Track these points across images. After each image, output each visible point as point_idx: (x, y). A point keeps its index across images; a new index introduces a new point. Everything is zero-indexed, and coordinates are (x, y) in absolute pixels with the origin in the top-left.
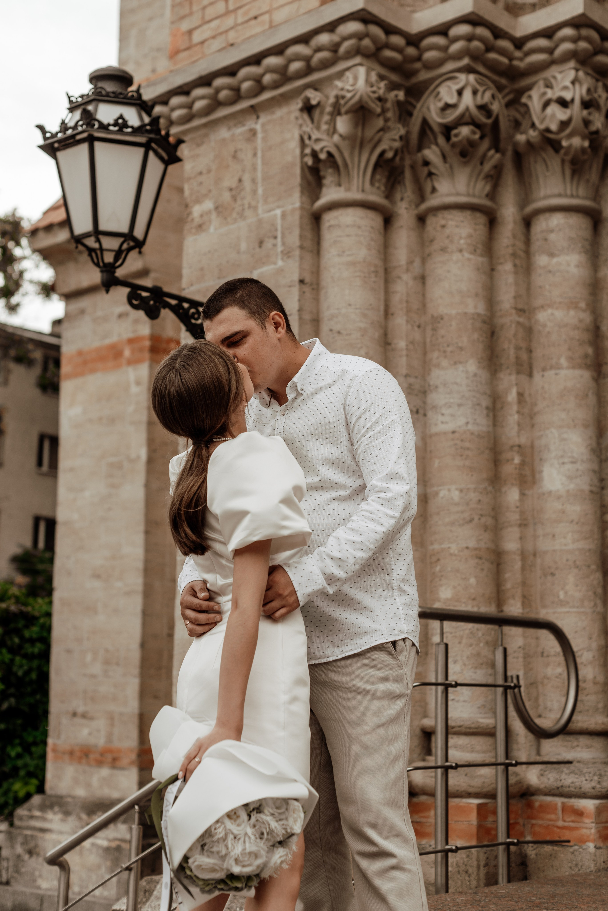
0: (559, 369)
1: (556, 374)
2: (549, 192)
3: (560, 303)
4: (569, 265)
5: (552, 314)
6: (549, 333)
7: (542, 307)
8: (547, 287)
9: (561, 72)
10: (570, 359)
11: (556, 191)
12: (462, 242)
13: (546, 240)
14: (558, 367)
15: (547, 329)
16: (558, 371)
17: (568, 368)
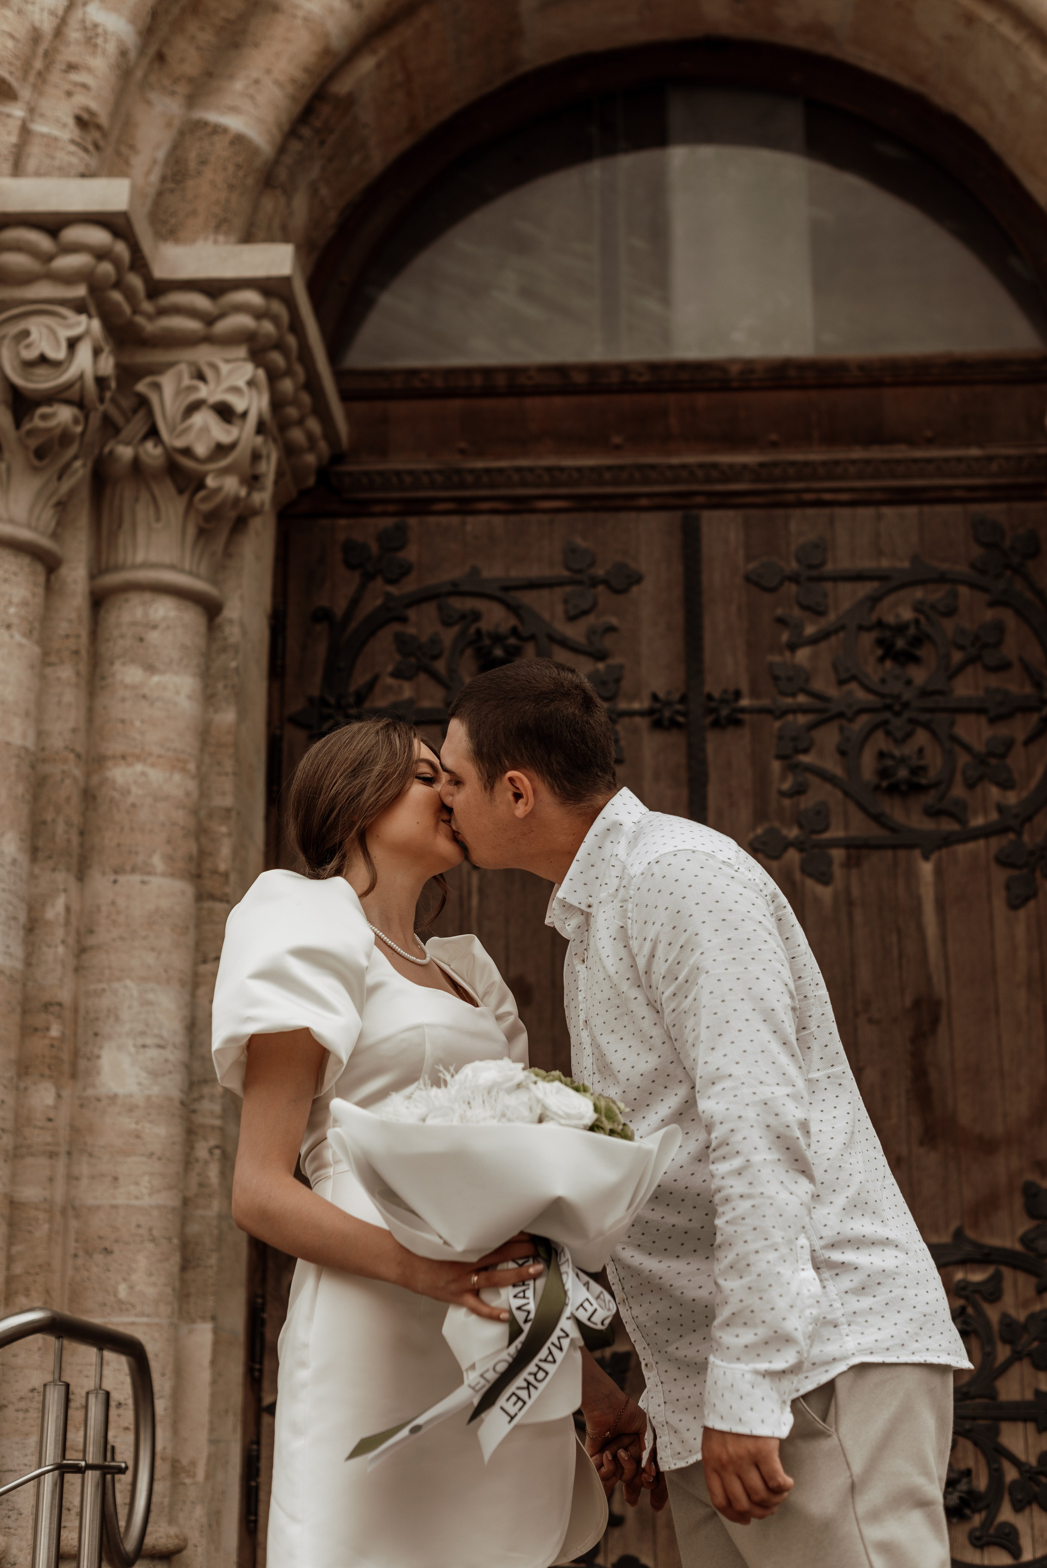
0: (149, 873)
1: (143, 882)
2: (153, 557)
3: (160, 756)
4: (178, 693)
5: (143, 774)
6: (134, 805)
7: (123, 757)
8: (138, 723)
9: (227, 361)
10: (169, 859)
11: (167, 559)
12: (12, 610)
13: (141, 640)
14: (147, 870)
15: (131, 800)
16: (146, 878)
17: (164, 875)
